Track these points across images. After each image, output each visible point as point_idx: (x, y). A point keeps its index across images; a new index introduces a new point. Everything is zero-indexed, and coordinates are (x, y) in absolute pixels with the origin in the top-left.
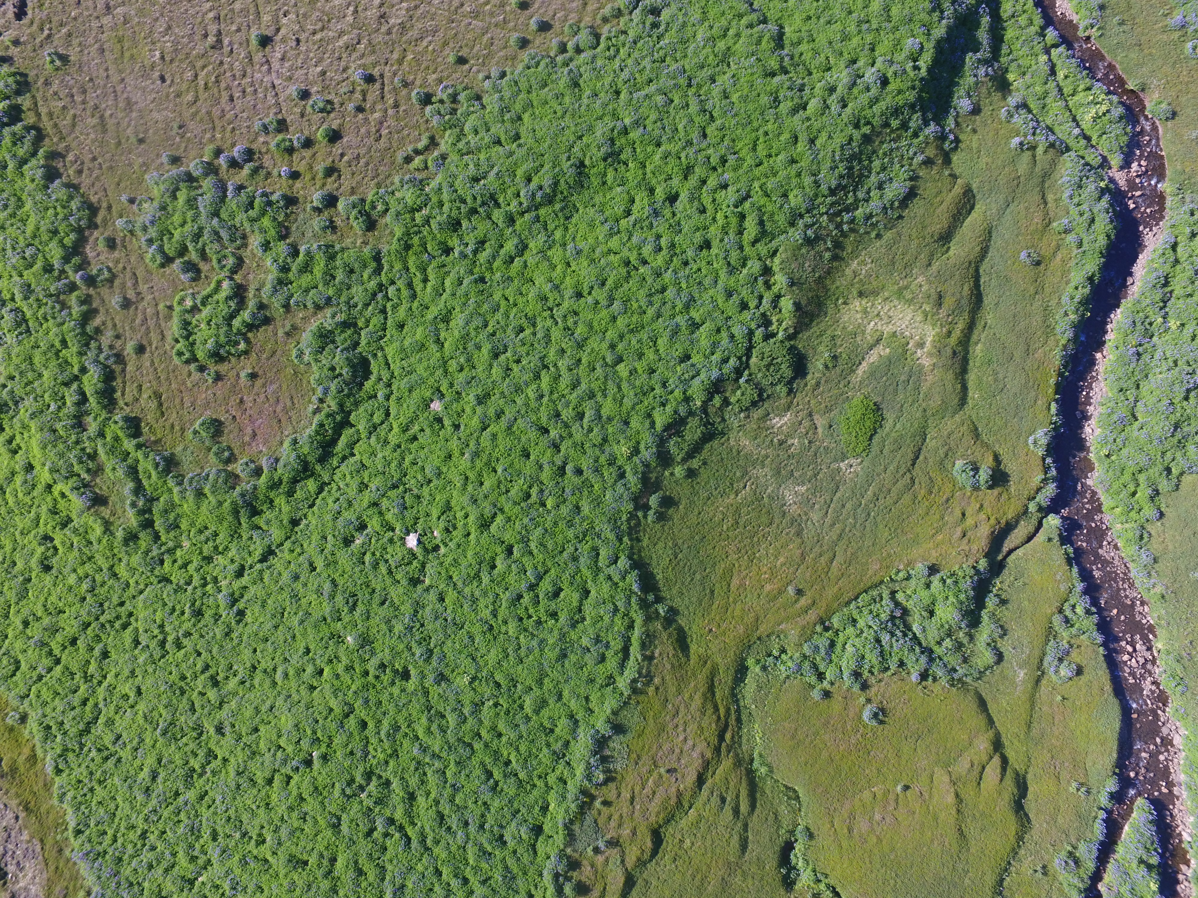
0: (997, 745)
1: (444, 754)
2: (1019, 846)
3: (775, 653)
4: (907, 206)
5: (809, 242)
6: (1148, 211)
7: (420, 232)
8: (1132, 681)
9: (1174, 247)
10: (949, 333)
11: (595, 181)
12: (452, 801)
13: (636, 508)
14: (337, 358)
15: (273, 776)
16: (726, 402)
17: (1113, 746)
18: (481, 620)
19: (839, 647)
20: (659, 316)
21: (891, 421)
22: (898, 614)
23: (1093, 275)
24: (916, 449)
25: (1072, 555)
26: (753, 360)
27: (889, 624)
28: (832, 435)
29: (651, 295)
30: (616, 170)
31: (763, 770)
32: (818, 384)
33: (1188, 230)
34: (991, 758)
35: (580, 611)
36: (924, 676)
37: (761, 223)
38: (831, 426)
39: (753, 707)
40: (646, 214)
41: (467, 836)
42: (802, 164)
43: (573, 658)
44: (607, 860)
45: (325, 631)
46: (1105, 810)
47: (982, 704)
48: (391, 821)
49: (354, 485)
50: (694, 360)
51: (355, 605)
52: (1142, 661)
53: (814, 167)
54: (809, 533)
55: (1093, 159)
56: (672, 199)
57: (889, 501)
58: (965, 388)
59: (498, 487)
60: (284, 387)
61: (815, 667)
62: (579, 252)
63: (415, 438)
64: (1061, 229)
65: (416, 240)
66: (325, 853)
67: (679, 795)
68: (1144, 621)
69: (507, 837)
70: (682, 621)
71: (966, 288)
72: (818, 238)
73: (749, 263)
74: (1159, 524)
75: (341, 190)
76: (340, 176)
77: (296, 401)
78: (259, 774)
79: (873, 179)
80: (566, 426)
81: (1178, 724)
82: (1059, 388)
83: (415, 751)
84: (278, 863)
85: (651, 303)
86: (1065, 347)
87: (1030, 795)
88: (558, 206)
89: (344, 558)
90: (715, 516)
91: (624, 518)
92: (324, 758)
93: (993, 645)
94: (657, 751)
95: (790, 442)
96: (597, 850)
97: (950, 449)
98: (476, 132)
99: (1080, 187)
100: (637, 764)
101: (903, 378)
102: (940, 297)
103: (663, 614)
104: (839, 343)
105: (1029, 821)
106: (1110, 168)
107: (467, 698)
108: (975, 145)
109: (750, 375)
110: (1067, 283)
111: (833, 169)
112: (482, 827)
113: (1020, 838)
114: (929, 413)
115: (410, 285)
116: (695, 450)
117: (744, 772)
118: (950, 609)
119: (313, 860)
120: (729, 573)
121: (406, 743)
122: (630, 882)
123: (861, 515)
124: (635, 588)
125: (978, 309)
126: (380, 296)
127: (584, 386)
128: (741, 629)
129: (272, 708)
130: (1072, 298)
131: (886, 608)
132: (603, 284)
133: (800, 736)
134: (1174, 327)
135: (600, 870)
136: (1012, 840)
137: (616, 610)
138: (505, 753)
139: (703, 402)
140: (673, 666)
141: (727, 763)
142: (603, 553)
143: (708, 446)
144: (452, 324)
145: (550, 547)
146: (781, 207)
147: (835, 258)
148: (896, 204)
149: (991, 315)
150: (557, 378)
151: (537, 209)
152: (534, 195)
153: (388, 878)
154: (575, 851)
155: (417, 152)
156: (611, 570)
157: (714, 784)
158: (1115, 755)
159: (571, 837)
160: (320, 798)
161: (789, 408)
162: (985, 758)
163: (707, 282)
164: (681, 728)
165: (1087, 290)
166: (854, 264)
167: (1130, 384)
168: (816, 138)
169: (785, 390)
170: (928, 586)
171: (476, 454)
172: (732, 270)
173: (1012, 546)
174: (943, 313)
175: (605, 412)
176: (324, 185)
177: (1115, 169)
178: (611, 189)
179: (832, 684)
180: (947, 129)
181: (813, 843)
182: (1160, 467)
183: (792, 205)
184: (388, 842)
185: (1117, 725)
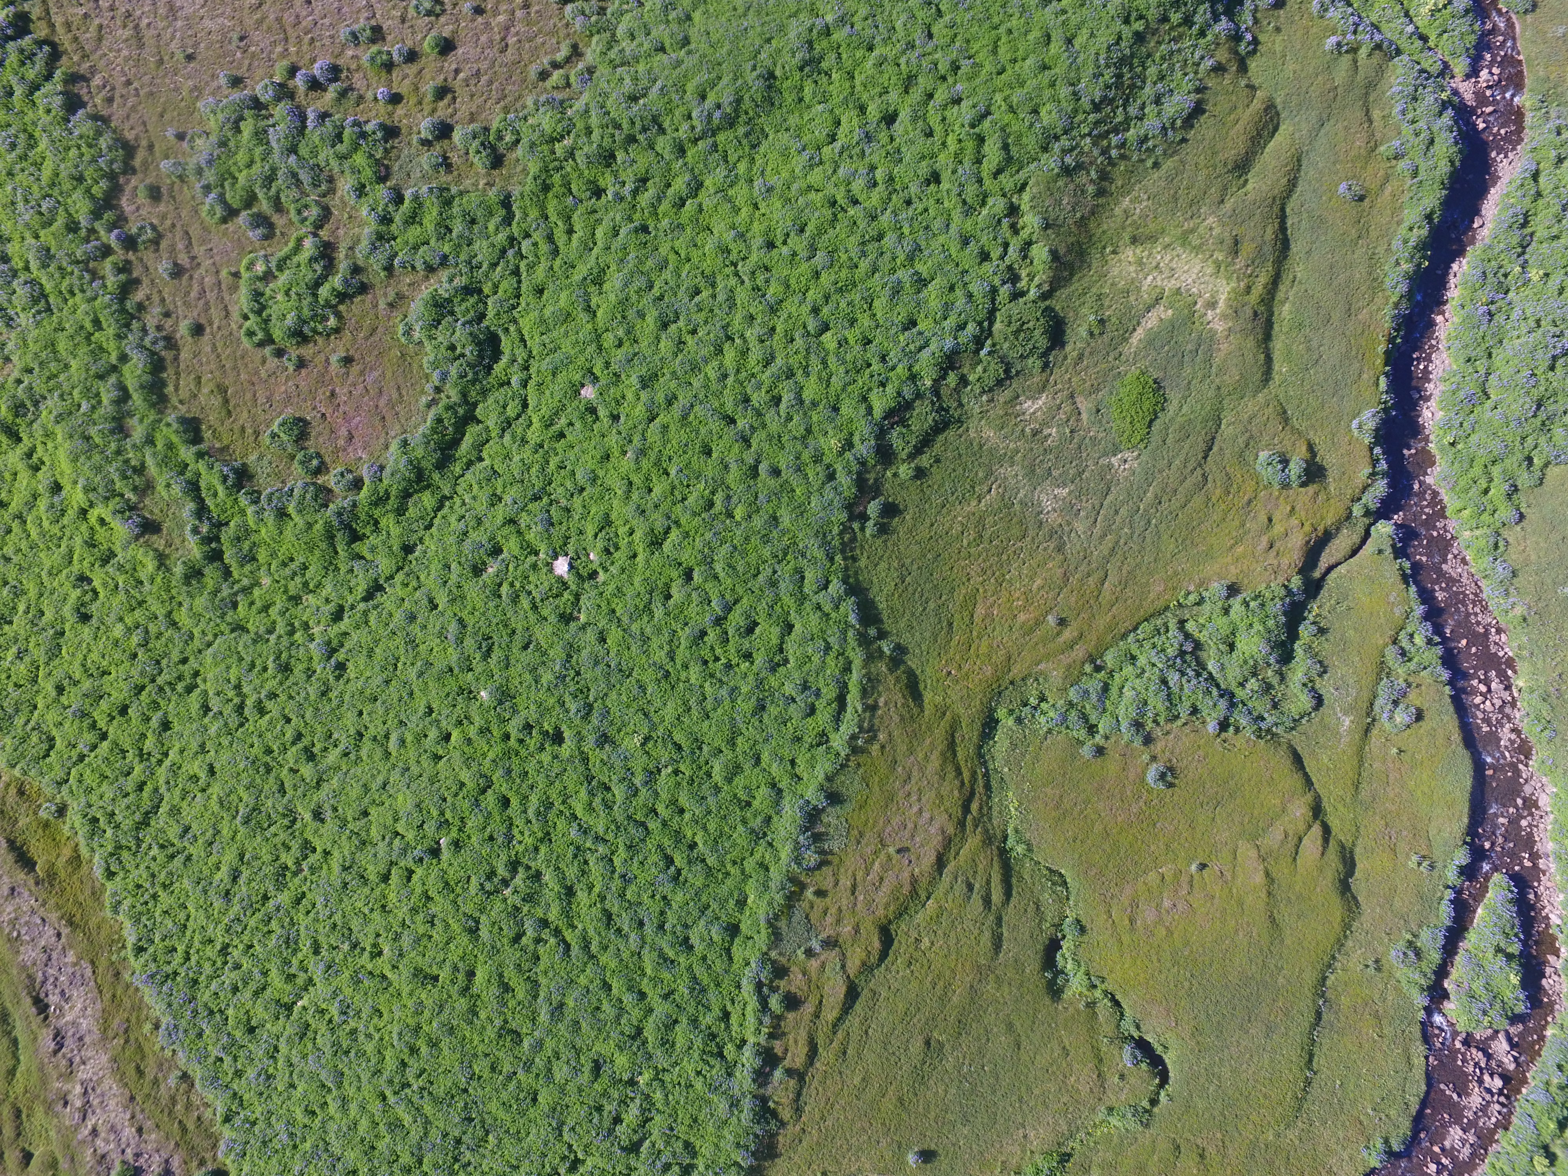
0: (1317, 810)
1: (610, 837)
2: (1346, 937)
3: (1033, 701)
4: (1192, 126)
5: (1067, 171)
6: (1503, 131)
7: (562, 168)
8: (1485, 729)
9: (1535, 176)
10: (1248, 289)
11: (789, 98)
12: (622, 895)
13: (851, 518)
14: (458, 334)
15: (389, 871)
16: (963, 381)
17: (1464, 808)
18: (655, 664)
19: (1114, 691)
20: (875, 270)
21: (1175, 402)
22: (1188, 647)
23: (1432, 212)
24: (1209, 437)
25: (1409, 572)
26: (998, 326)
27: (1178, 661)
28: (1100, 421)
29: (863, 243)
30: (816, 82)
31: (1020, 849)
32: (1081, 357)
33: (1553, 154)
34: (1310, 827)
35: (781, 650)
36: (1224, 725)
37: (1006, 147)
38: (1098, 411)
39: (1006, 770)
40: (856, 138)
41: (643, 938)
42: (1057, 70)
43: (773, 710)
44: (823, 965)
45: (452, 685)
46: (1453, 888)
47: (1297, 760)
48: (544, 923)
49: (484, 497)
50: (921, 326)
51: (490, 650)
52: (1498, 703)
53: (1072, 75)
54: (1073, 547)
55: (1431, 64)
56: (890, 119)
57: (1175, 504)
58: (1269, 359)
59: (672, 494)
60: (389, 374)
61: (1084, 717)
62: (770, 190)
63: (562, 435)
64: (1391, 153)
65: (557, 178)
66: (461, 965)
67: (914, 881)
68: (1501, 654)
69: (694, 940)
70: (912, 662)
71: (1269, 231)
72: (1079, 166)
73: (990, 201)
74: (1518, 528)
75: (456, 118)
76: (454, 99)
77: (404, 393)
78: (370, 868)
79: (1148, 91)
80: (759, 414)
81: (1544, 779)
82: (1390, 357)
83: (573, 832)
84: (401, 980)
85: (864, 254)
86: (1396, 305)
87: (1358, 874)
88: (741, 130)
89: (473, 591)
90: (951, 528)
91: (836, 531)
92: (457, 845)
93: (1310, 686)
94: (885, 826)
95: (1046, 432)
96: (809, 953)
97: (1251, 437)
98: (633, 37)
99: (1415, 99)
100: (859, 842)
101: (1189, 347)
102: (1236, 242)
103: (888, 653)
104: (1106, 304)
105: (1357, 904)
106: (1453, 77)
107: (639, 764)
108: (1278, 48)
109: (994, 345)
110: (1399, 223)
111: (1097, 76)
112: (661, 927)
113: (1347, 926)
114: (1224, 391)
115: (550, 238)
116: (925, 442)
117: (995, 852)
118: (1256, 639)
119: (444, 974)
120: (971, 601)
121: (561, 824)
122: (852, 994)
123: (1140, 525)
124: (852, 619)
125: (1285, 257)
126: (510, 253)
127: (779, 361)
128: (989, 671)
129: (384, 785)
130: (1406, 242)
131: (1173, 641)
132: (802, 230)
133: (1067, 804)
134: (1536, 278)
135: (814, 978)
136: (1337, 927)
137: (828, 648)
138: (689, 834)
139: (934, 380)
140: (902, 718)
141: (973, 841)
142: (809, 575)
143: (941, 438)
144: (606, 286)
145: (740, 569)
146: (1031, 125)
147: (1101, 192)
148: (1179, 123)
149: (1301, 267)
150: (744, 353)
151: (714, 135)
152: (710, 116)
153: (542, 994)
154: (780, 954)
155: (556, 65)
156: (821, 598)
157: (958, 868)
158: (1466, 820)
159: (776, 936)
160: (452, 896)
161: (1043, 388)
162: (1302, 827)
163: (937, 225)
164: (914, 798)
165: (1425, 232)
166: (1126, 202)
167: (1480, 351)
168: (1074, 36)
169: (1039, 363)
170: (1226, 611)
171: (642, 452)
172: (969, 210)
173: (1332, 561)
174: (1240, 262)
175: (808, 395)
176: (434, 110)
177: (1458, 79)
178: (809, 107)
179: (1107, 738)
180: (1243, 27)
181: (1085, 938)
182: (1519, 456)
183: (1045, 123)
184: (541, 950)
185: (1468, 782)
